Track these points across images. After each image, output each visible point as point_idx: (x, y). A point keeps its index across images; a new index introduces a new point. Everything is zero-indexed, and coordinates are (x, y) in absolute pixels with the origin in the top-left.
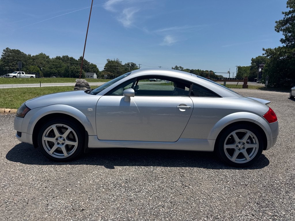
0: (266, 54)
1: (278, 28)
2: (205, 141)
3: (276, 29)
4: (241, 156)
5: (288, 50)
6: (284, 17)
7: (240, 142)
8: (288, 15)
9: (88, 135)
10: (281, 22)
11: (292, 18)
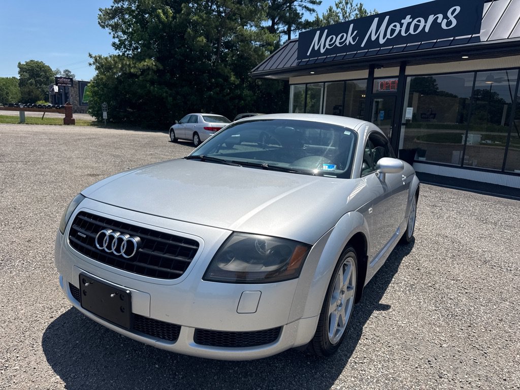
0: (94, 63)
1: (103, 22)
3: (100, 21)
6: (112, 5)
8: (117, 4)
10: (108, 11)
11: (122, 9)
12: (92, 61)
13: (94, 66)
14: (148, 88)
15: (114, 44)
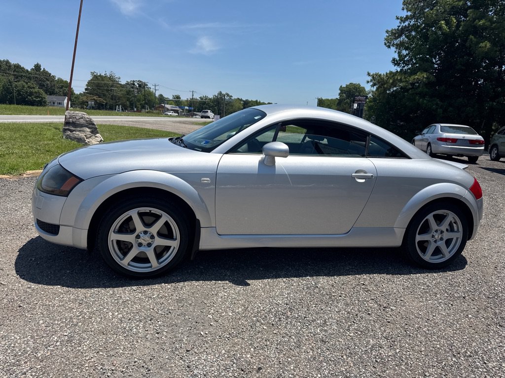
0: (371, 81)
1: (388, 42)
2: (390, 231)
3: (386, 42)
4: (437, 251)
5: (405, 78)
6: (399, 25)
7: (437, 230)
8: (404, 23)
9: (200, 227)
10: (394, 31)
11: (409, 27)
12: (370, 78)
13: (372, 83)
14: (417, 101)
15: (394, 60)
